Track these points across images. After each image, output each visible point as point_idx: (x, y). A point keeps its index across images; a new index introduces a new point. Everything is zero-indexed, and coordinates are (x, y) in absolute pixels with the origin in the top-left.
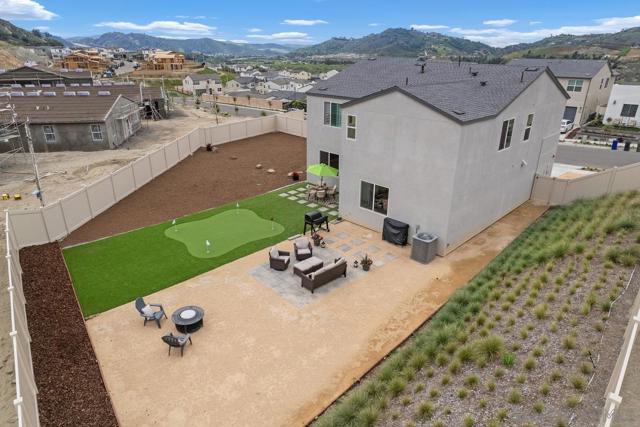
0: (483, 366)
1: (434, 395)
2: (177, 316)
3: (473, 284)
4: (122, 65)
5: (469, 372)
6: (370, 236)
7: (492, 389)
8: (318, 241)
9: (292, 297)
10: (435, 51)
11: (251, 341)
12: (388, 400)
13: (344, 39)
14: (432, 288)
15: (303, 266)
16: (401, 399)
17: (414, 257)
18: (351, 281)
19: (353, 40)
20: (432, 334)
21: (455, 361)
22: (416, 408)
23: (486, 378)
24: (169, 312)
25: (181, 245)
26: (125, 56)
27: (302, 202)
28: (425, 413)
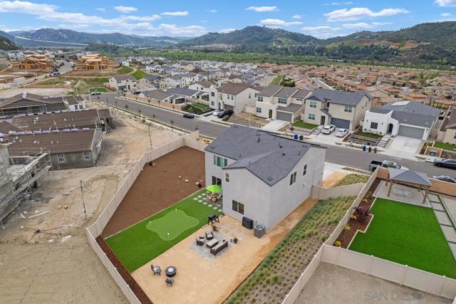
0: (272, 285)
1: (257, 295)
2: (167, 271)
3: (277, 249)
4: (62, 64)
5: (268, 287)
6: (237, 224)
7: (273, 292)
8: (214, 228)
9: (207, 258)
10: (280, 42)
11: (195, 278)
12: (243, 297)
13: (217, 34)
14: (261, 250)
15: (210, 243)
16: (247, 297)
17: (255, 235)
18: (230, 249)
19: (223, 34)
20: (258, 272)
21: (265, 283)
22: (251, 299)
23: (272, 288)
24: (163, 269)
25: (156, 234)
26: (63, 57)
27: (205, 203)
28: (254, 300)
